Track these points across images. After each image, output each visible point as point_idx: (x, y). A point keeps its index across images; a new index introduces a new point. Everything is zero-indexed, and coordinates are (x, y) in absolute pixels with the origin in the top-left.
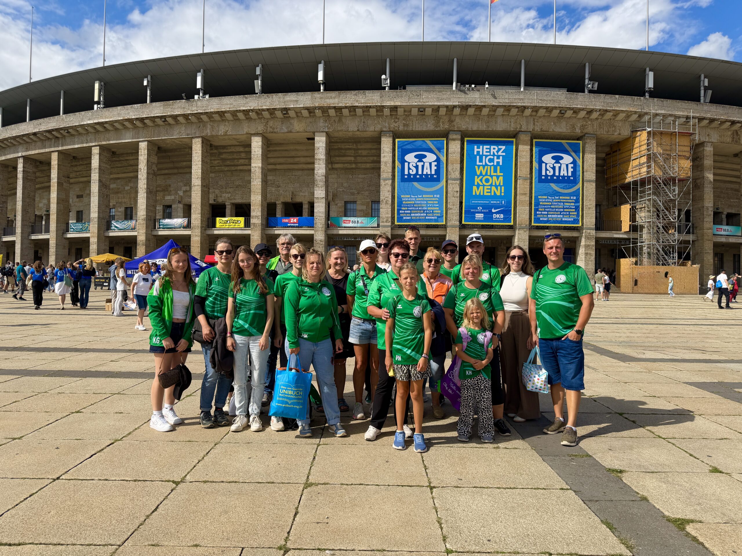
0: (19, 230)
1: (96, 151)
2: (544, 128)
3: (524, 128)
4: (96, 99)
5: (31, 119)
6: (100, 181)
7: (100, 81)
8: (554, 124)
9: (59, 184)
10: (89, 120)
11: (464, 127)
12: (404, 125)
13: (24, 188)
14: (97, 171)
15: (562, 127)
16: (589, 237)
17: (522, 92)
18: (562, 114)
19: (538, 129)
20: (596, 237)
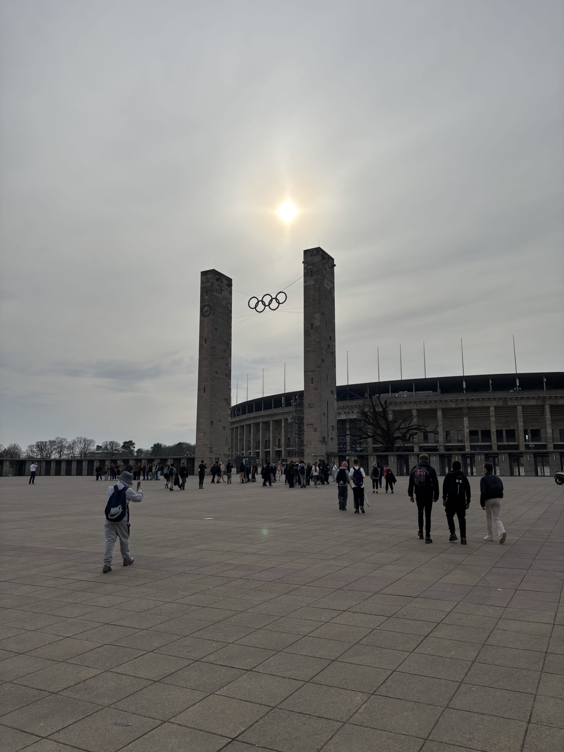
0: (261, 448)
1: (283, 420)
2: (421, 408)
3: (413, 408)
4: (283, 403)
5: (264, 410)
6: (284, 431)
7: (284, 397)
9: (273, 431)
10: (281, 411)
13: (262, 433)
14: (283, 427)
15: (427, 407)
16: (441, 446)
17: (414, 394)
18: (426, 402)
19: (418, 408)
20: (444, 446)
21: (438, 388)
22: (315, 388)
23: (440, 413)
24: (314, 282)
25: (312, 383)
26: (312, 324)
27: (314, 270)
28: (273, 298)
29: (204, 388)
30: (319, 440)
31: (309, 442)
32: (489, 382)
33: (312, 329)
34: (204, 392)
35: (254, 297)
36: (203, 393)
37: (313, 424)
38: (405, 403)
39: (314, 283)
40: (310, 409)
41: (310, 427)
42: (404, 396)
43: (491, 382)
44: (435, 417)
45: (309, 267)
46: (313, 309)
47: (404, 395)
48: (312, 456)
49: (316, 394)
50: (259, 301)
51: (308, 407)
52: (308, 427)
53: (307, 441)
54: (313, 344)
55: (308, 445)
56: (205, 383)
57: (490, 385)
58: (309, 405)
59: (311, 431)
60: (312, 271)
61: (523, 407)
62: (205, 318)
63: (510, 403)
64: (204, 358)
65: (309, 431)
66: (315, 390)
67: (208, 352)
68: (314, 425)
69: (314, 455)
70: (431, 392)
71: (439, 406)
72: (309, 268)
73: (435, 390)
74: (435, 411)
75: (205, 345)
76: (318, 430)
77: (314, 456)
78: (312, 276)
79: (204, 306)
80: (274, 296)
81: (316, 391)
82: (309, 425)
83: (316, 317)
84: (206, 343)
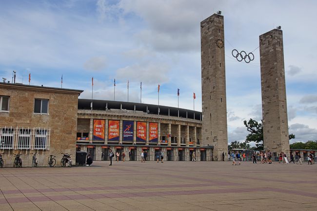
12: (111, 118)
21: (147, 111)
24: (281, 50)
25: (283, 108)
27: (280, 43)
29: (221, 99)
32: (168, 110)
33: (281, 76)
34: (221, 102)
46: (281, 65)
53: (283, 142)
54: (282, 85)
56: (222, 96)
59: (284, 136)
61: (181, 126)
63: (177, 123)
67: (222, 73)
68: (285, 132)
78: (279, 46)
81: (285, 113)
83: (283, 70)
84: (220, 67)
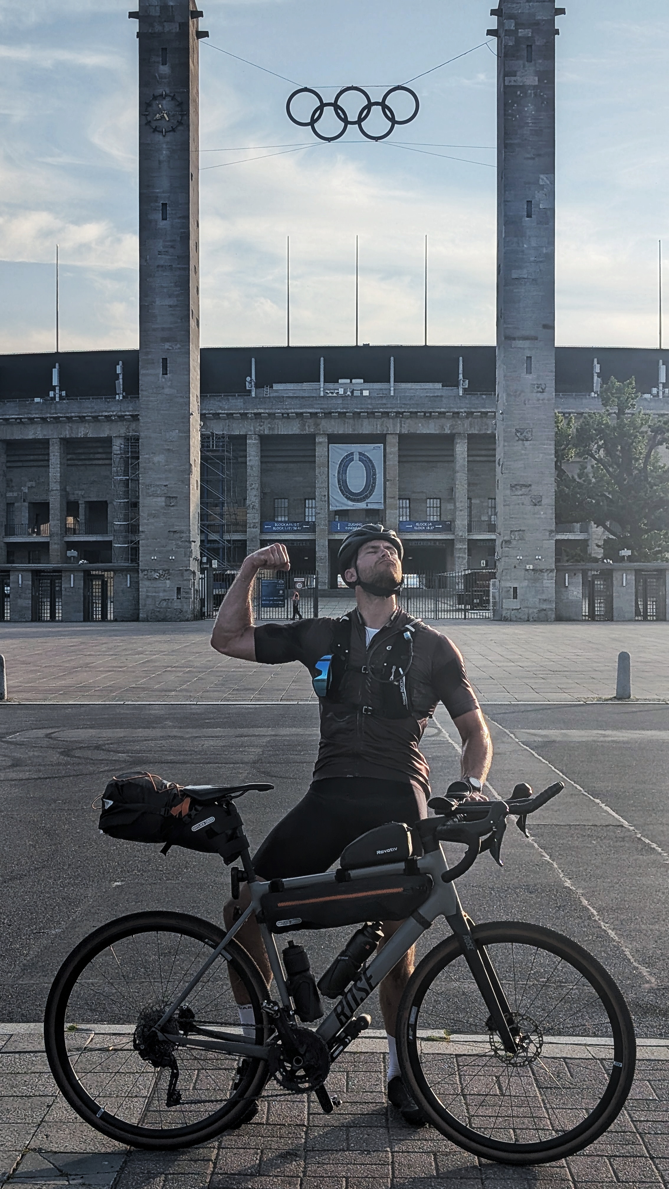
2: (412, 431)
3: (391, 431)
8: (422, 425)
11: (330, 431)
12: (270, 429)
15: (430, 428)
16: (461, 541)
17: (392, 389)
18: (428, 416)
19: (405, 431)
20: (469, 540)
21: (461, 376)
22: (538, 387)
23: (461, 449)
24: (537, 78)
25: (529, 371)
26: (529, 202)
27: (538, 43)
28: (372, 101)
29: (165, 360)
30: (549, 528)
31: (516, 533)
32: (592, 367)
33: (529, 216)
34: (165, 373)
35: (306, 90)
36: (161, 375)
37: (530, 485)
38: (371, 415)
39: (537, 83)
40: (520, 442)
41: (520, 493)
42: (362, 393)
43: (597, 369)
44: (451, 458)
45: (521, 32)
46: (533, 159)
47: (361, 390)
48: (527, 570)
49: (541, 402)
50: (322, 106)
51: (517, 439)
52: (517, 493)
53: (511, 531)
54: (532, 259)
55: (514, 543)
56: (167, 346)
57: (595, 377)
58: (517, 431)
59: (523, 504)
60: (529, 46)
62: (159, 137)
64: (158, 266)
65: (519, 504)
66: (537, 392)
67: (172, 247)
68: (533, 487)
69: (531, 567)
70: (439, 386)
71: (465, 427)
72: (520, 35)
73: (451, 382)
74: (449, 439)
75: (162, 224)
76: (545, 501)
77: (533, 570)
78: (530, 60)
79: (155, 98)
80: (376, 98)
81: (539, 394)
82: (518, 487)
83: (541, 183)
84: (164, 218)
